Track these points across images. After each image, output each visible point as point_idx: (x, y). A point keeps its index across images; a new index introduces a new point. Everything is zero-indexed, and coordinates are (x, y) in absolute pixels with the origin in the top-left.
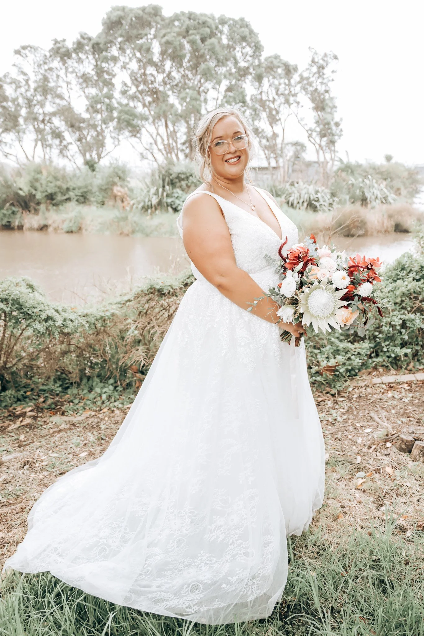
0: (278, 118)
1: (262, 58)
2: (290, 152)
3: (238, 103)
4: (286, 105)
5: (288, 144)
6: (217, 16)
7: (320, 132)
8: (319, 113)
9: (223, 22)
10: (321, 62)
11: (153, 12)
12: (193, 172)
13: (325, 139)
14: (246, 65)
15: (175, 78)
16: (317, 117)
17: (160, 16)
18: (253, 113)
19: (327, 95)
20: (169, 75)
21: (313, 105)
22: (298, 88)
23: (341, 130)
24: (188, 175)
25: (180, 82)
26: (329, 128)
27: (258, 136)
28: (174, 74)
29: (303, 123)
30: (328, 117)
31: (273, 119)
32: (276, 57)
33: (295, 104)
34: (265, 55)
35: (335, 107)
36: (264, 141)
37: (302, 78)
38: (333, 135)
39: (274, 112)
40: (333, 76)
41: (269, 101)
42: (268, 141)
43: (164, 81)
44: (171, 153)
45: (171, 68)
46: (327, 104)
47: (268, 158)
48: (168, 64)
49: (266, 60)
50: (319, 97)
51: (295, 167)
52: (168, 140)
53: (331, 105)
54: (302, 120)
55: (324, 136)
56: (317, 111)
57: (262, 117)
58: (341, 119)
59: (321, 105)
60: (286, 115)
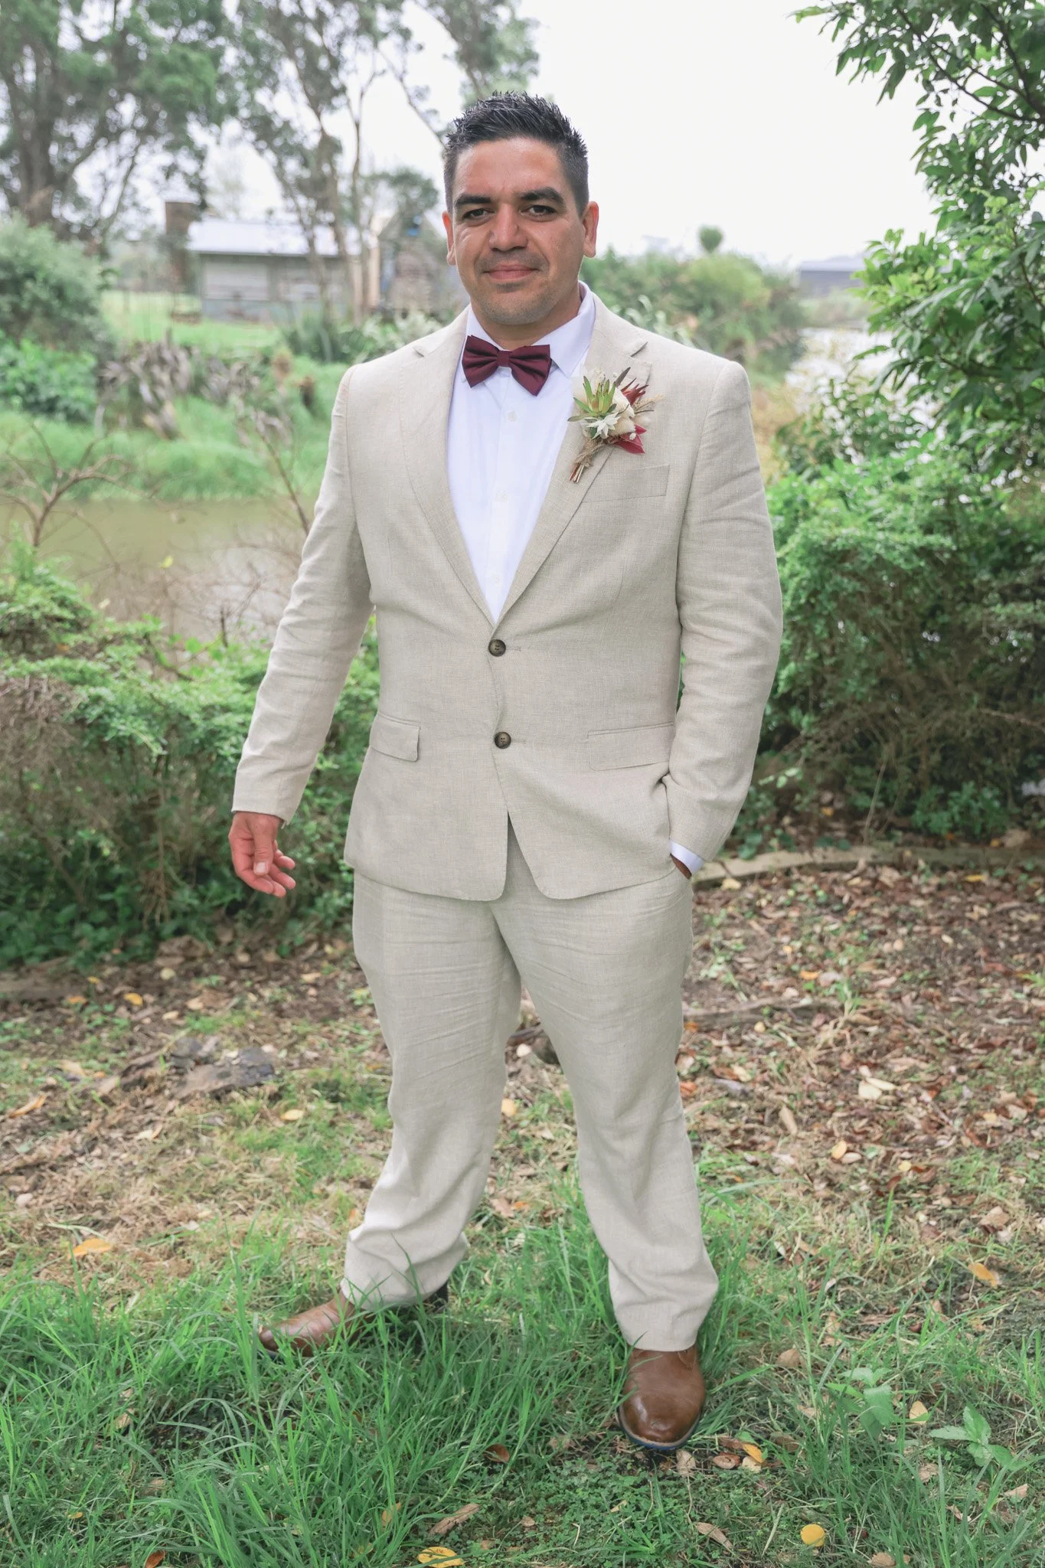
0: (335, 83)
2: (383, 209)
3: (194, 21)
4: (366, 41)
5: (375, 178)
8: (477, 74)
12: (35, 262)
16: (470, 92)
18: (250, 61)
19: (502, 13)
21: (452, 46)
24: (20, 271)
27: (271, 146)
29: (423, 106)
31: (321, 88)
33: (395, 39)
35: (531, 56)
36: (292, 165)
39: (324, 63)
41: (305, 21)
42: (305, 164)
46: (502, 46)
47: (308, 227)
50: (475, 18)
51: (407, 260)
53: (519, 50)
54: (421, 94)
56: (469, 72)
57: (281, 77)
59: (481, 47)
60: (365, 76)
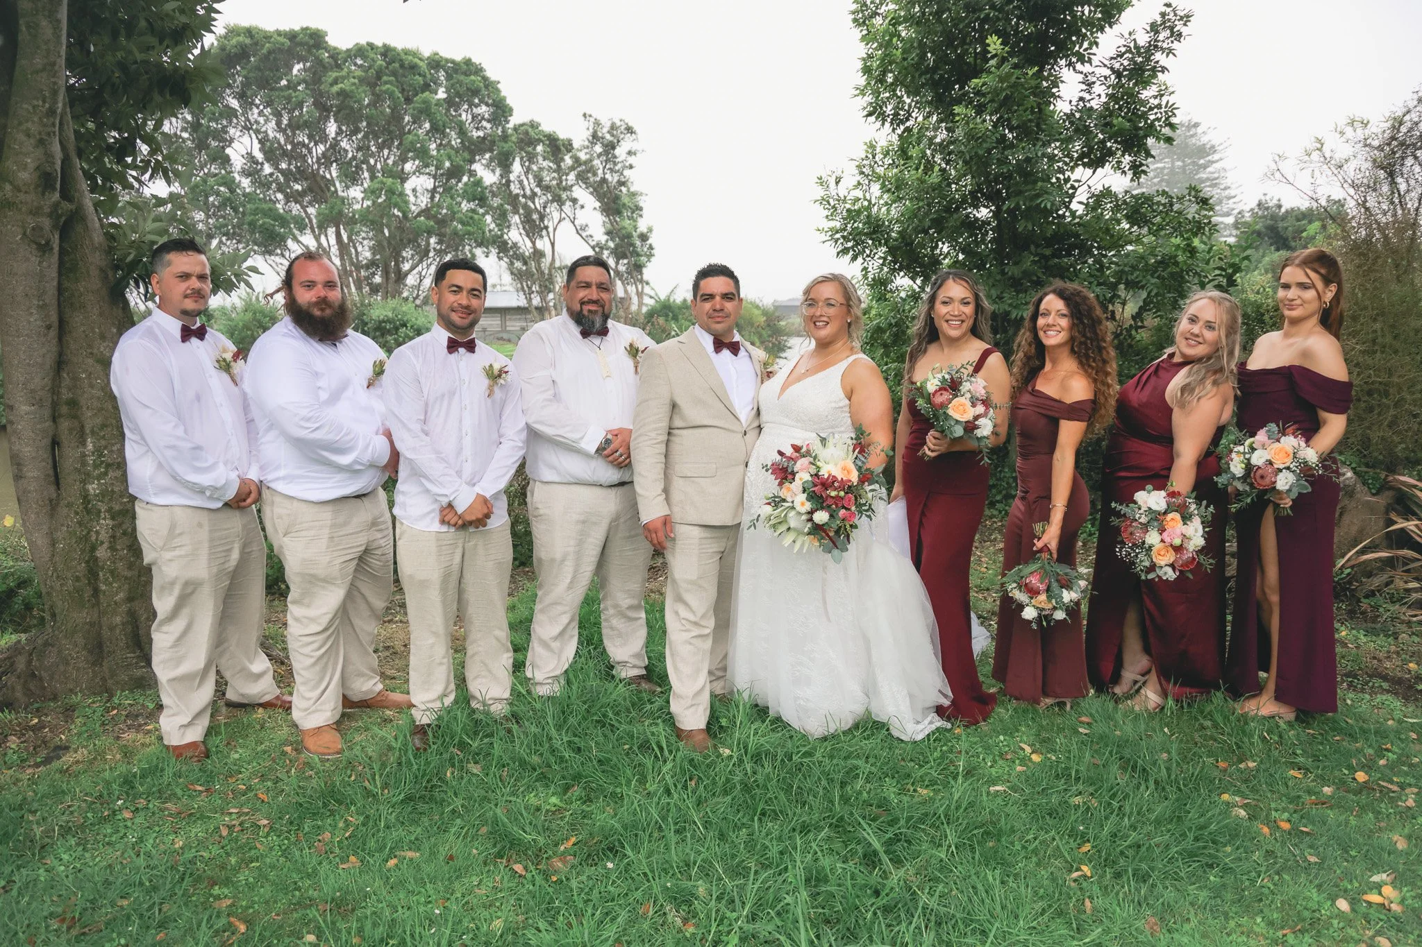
0: (542, 225)
1: (511, 125)
4: (556, 205)
6: (426, 53)
7: (617, 246)
8: (612, 217)
9: (436, 63)
10: (608, 137)
11: (312, 42)
13: (626, 261)
14: (481, 134)
15: (346, 151)
16: (609, 226)
17: (327, 49)
19: (624, 189)
20: (335, 145)
21: (598, 204)
22: (572, 177)
23: (651, 248)
25: (354, 158)
26: (633, 245)
27: (506, 255)
28: (344, 144)
29: (584, 234)
30: (627, 223)
31: (534, 227)
32: (534, 125)
33: (568, 203)
34: (514, 120)
35: (638, 208)
36: (517, 264)
37: (577, 160)
38: (638, 255)
39: (535, 216)
40: (631, 160)
41: (524, 196)
42: (525, 263)
43: (323, 154)
44: (348, 286)
45: (337, 134)
46: (624, 205)
47: (527, 293)
48: (332, 128)
49: (515, 129)
50: (611, 192)
52: (342, 259)
53: (632, 205)
54: (584, 228)
55: (624, 256)
56: (608, 216)
57: (513, 222)
58: (650, 230)
59: (613, 205)
60: (556, 221)
